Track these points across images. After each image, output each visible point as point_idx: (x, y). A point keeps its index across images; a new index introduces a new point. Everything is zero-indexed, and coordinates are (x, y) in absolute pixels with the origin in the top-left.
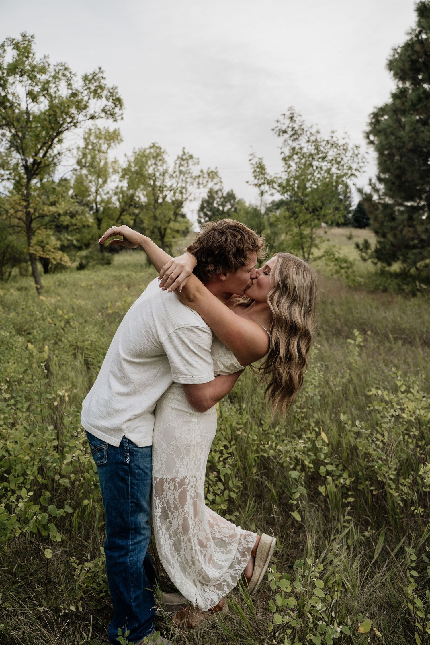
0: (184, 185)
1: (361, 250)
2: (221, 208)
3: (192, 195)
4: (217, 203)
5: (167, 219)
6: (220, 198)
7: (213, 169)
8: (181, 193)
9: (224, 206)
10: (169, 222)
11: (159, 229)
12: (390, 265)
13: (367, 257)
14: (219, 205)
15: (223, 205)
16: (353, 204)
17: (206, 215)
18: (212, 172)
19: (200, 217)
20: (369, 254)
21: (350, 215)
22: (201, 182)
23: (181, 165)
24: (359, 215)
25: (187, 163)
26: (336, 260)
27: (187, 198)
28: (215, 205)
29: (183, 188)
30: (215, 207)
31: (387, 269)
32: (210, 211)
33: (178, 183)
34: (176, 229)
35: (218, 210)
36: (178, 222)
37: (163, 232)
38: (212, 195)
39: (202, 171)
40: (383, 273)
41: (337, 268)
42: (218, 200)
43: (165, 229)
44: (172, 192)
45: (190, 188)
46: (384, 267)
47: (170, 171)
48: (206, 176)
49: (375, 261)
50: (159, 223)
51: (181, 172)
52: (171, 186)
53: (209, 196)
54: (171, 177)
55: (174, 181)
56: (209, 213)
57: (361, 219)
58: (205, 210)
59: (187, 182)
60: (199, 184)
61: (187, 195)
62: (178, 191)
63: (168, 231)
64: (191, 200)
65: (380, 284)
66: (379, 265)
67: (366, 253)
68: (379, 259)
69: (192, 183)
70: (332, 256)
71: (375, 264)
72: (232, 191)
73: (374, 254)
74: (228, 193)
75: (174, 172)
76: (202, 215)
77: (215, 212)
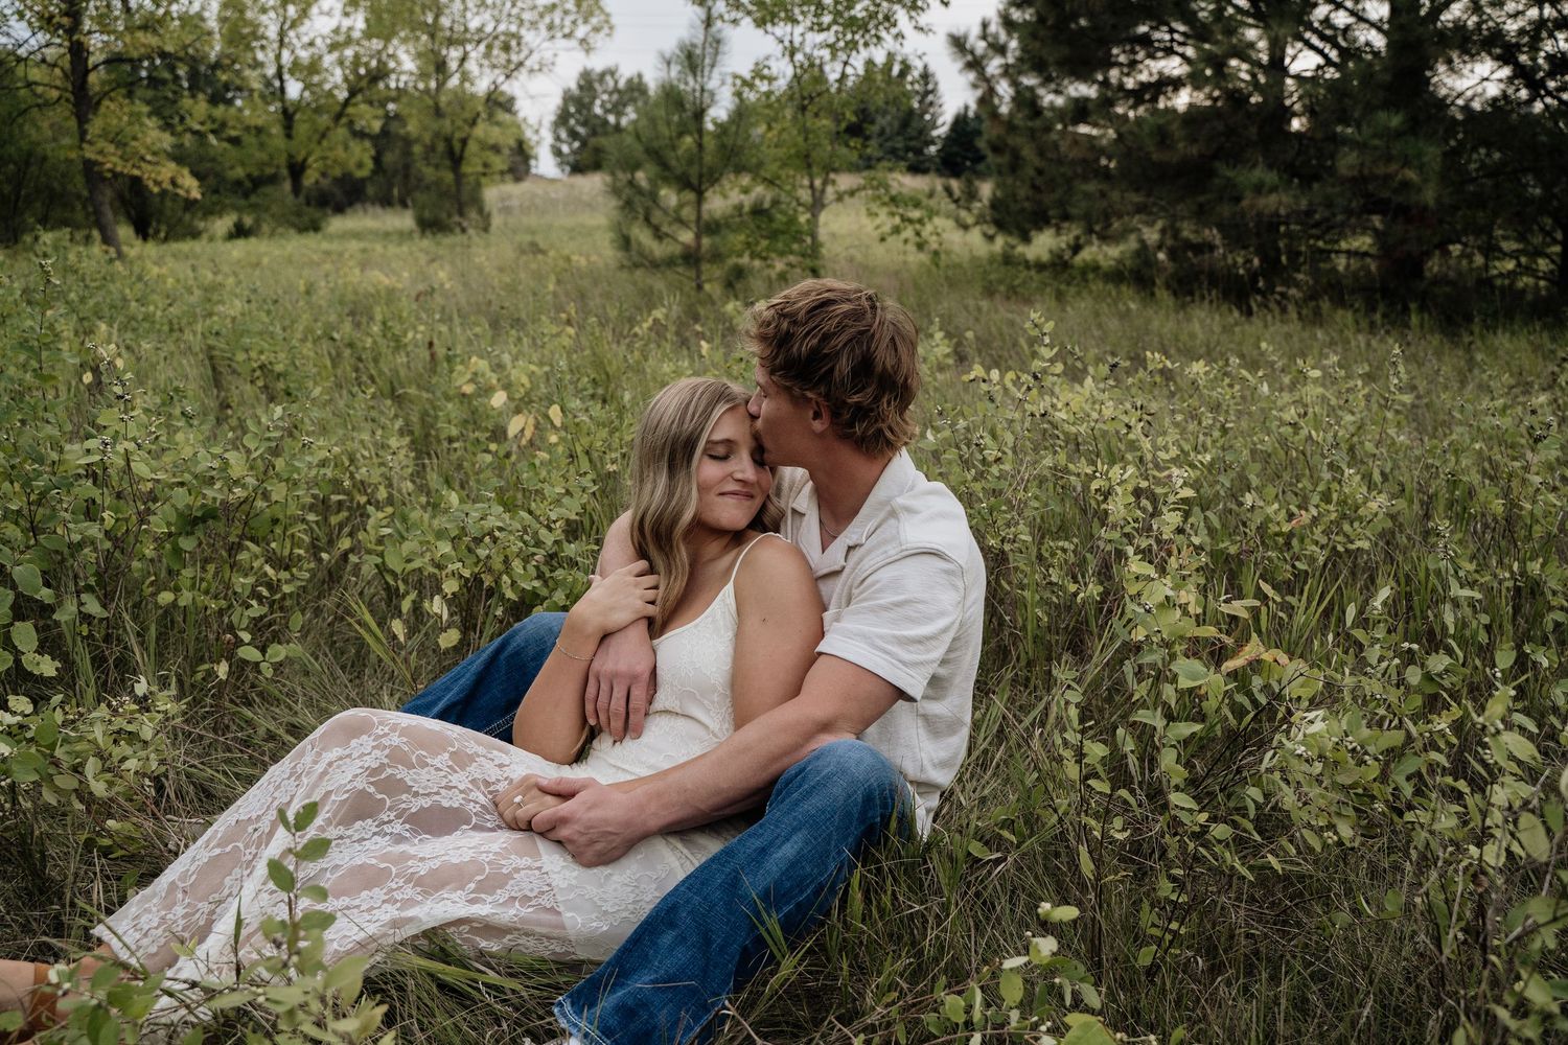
0: (513, 28)
1: (956, 201)
2: (612, 119)
3: (535, 57)
4: (602, 106)
5: (468, 115)
6: (611, 94)
8: (506, 48)
9: (619, 114)
10: (473, 123)
11: (448, 140)
12: (1026, 239)
13: (970, 220)
14: (607, 111)
15: (618, 109)
16: (940, 121)
17: (573, 135)
19: (558, 138)
20: (975, 212)
21: (933, 149)
22: (557, 21)
24: (955, 149)
26: (893, 199)
27: (521, 64)
28: (598, 110)
29: (508, 34)
30: (596, 116)
31: (1021, 249)
32: (585, 124)
33: (498, 21)
34: (491, 141)
35: (606, 122)
36: (498, 124)
37: (457, 146)
38: (588, 82)
40: (1008, 260)
41: (895, 220)
42: (605, 97)
43: (464, 142)
44: (482, 47)
45: (528, 36)
46: (1013, 247)
49: (991, 231)
50: (446, 125)
52: (480, 30)
53: (581, 87)
55: (487, 16)
56: (581, 130)
57: (959, 160)
58: (572, 122)
59: (521, 22)
60: (550, 27)
61: (522, 56)
62: (497, 43)
63: (472, 147)
64: (531, 71)
65: (1000, 282)
66: (1000, 241)
67: (969, 209)
68: (1000, 225)
69: (534, 24)
70: (882, 191)
71: (990, 238)
72: (640, 76)
73: (988, 212)
74: (630, 81)
76: (563, 135)
77: (598, 127)
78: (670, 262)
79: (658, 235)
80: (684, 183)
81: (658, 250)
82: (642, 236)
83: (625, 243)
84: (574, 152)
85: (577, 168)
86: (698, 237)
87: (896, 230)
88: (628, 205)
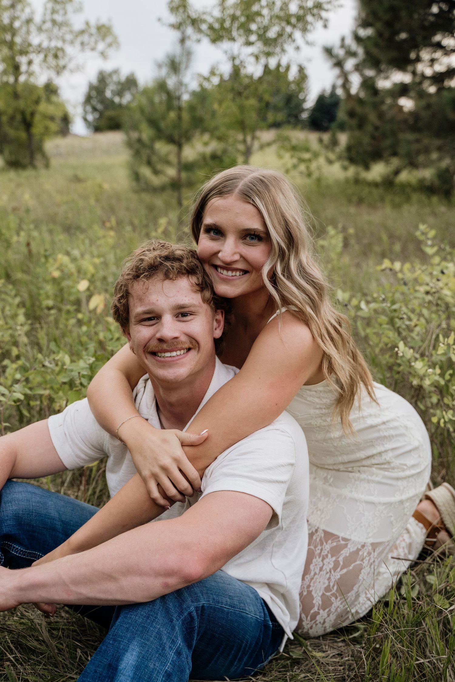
0: (60, 45)
1: (326, 147)
2: (117, 100)
3: (74, 62)
4: (111, 92)
5: (35, 97)
6: (116, 85)
7: (104, 21)
8: (56, 56)
9: (121, 97)
10: (37, 102)
11: (23, 113)
12: (367, 167)
13: (334, 158)
14: (114, 95)
15: (120, 93)
17: (95, 109)
18: (103, 26)
19: (86, 112)
20: (338, 152)
21: (304, 116)
22: (86, 40)
23: (54, 12)
25: (64, 9)
27: (64, 67)
28: (108, 94)
29: (58, 49)
30: (107, 98)
31: (363, 174)
32: (101, 102)
33: (50, 41)
34: (50, 114)
35: (113, 102)
37: (28, 117)
38: (103, 78)
39: (87, 24)
40: (357, 181)
42: (113, 86)
43: (33, 114)
44: (41, 56)
45: (69, 50)
46: (360, 173)
47: (38, 18)
48: (94, 31)
49: (346, 163)
50: (21, 104)
51: (54, 22)
52: (40, 45)
53: (99, 81)
54: (40, 29)
55: (43, 36)
56: (99, 106)
58: (94, 102)
59: (64, 41)
60: (82, 44)
61: (66, 62)
62: (50, 54)
63: (37, 118)
64: (71, 71)
65: (354, 194)
66: (352, 170)
67: (333, 151)
68: (352, 160)
69: (72, 42)
71: (345, 168)
73: (345, 154)
74: (127, 78)
75: (44, 22)
76: (89, 108)
77: (109, 104)
78: (162, 189)
79: (156, 172)
80: (171, 140)
81: (156, 181)
82: (146, 172)
83: (137, 177)
84: (96, 120)
85: (97, 129)
86: (179, 172)
87: (295, 167)
88: (137, 154)
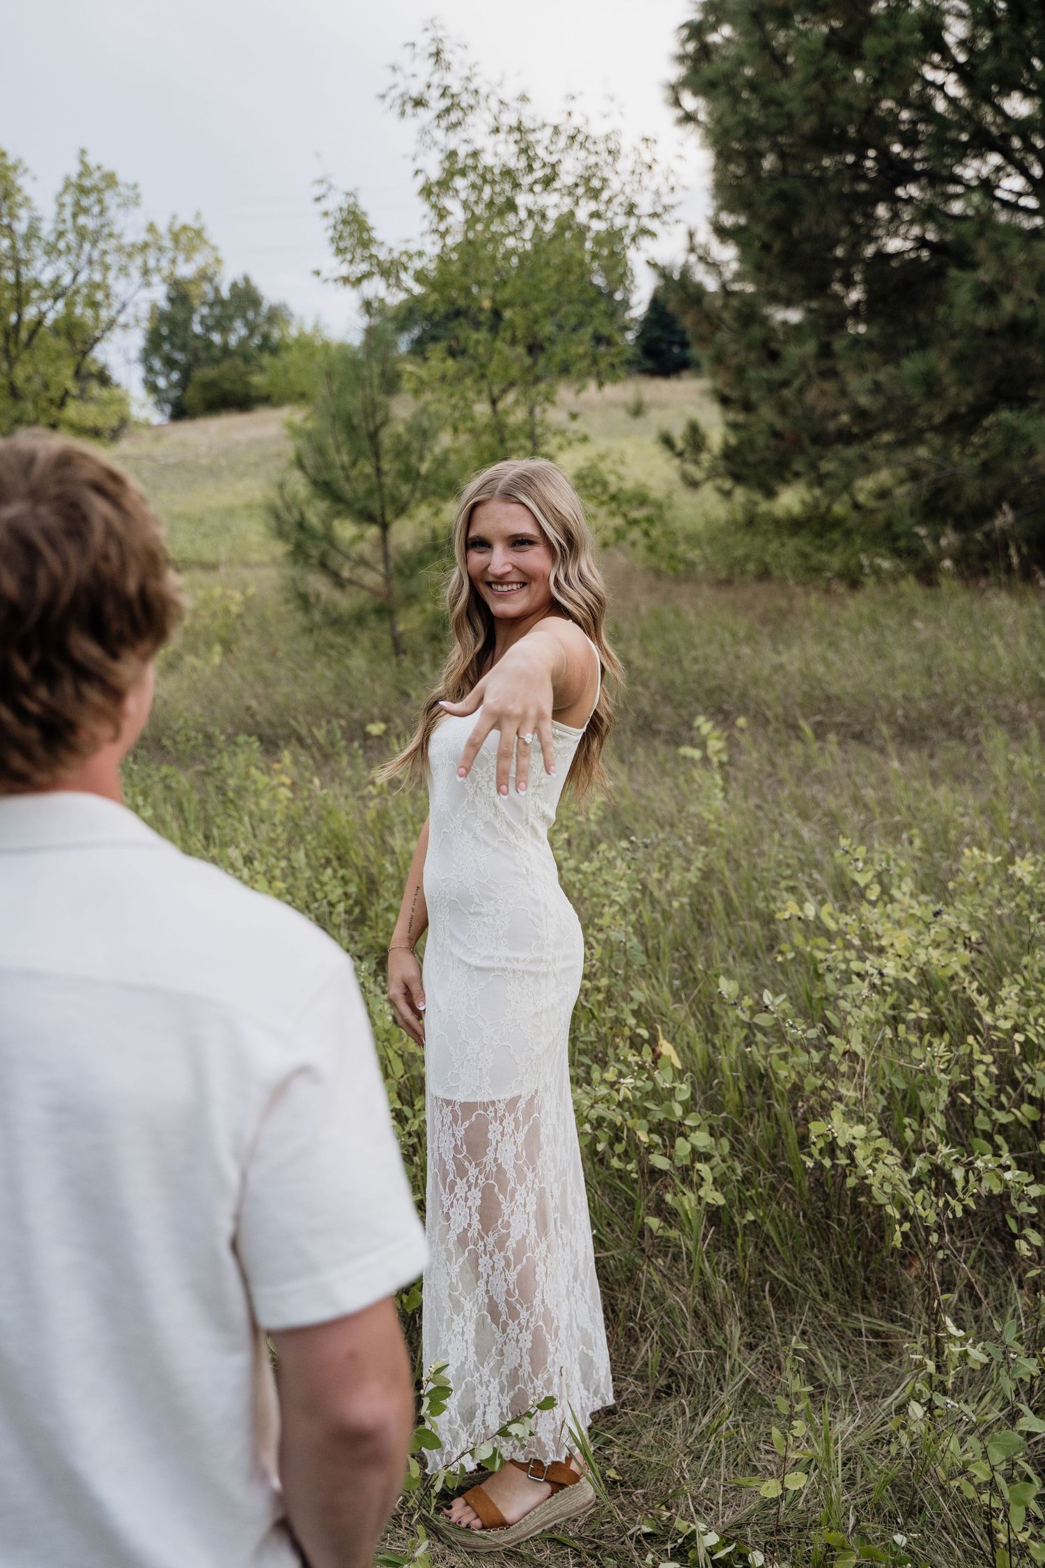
0: (97, 277)
1: (680, 455)
2: (216, 338)
3: (130, 310)
4: (202, 322)
5: (55, 393)
6: (211, 306)
7: (186, 218)
8: (92, 303)
9: (224, 330)
10: (62, 404)
12: (770, 494)
13: (698, 474)
14: (208, 329)
16: (634, 300)
18: (185, 228)
19: (150, 369)
20: (706, 464)
21: (630, 336)
22: (152, 263)
23: (80, 210)
24: (657, 333)
25: (100, 201)
26: (613, 498)
28: (197, 328)
29: (94, 286)
30: (196, 336)
31: (764, 506)
32: (183, 348)
33: (76, 274)
34: (89, 423)
35: (209, 344)
36: (91, 399)
38: (180, 295)
39: (151, 228)
40: (751, 522)
41: (618, 521)
42: (205, 311)
45: (119, 287)
46: (755, 504)
47: (47, 229)
48: (167, 242)
49: (727, 484)
50: (28, 410)
51: (82, 233)
52: (55, 282)
53: (171, 300)
54: (52, 251)
55: (62, 264)
56: (179, 356)
57: (664, 346)
58: (166, 347)
59: (106, 268)
60: (146, 272)
61: (113, 312)
62: (79, 299)
64: (125, 326)
65: (747, 558)
66: (740, 494)
67: (697, 462)
68: (738, 478)
69: (123, 270)
70: (598, 489)
71: (727, 494)
72: (247, 280)
73: (721, 465)
74: (234, 286)
75: (61, 235)
76: (157, 364)
79: (339, 583)
82: (318, 584)
83: (304, 601)
84: (173, 386)
85: (180, 413)
